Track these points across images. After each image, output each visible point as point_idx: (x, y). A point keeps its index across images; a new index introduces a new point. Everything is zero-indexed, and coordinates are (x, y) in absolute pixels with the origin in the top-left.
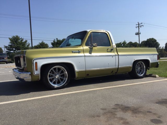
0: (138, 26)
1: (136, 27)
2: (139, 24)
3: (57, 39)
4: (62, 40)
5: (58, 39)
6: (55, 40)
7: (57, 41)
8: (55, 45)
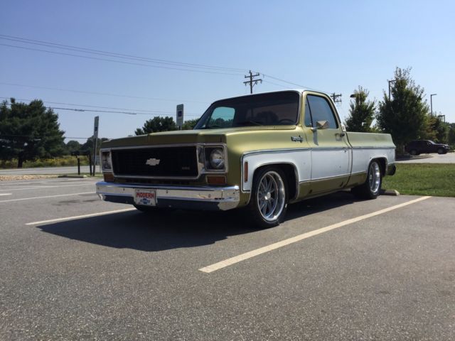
0: (249, 79)
1: (246, 83)
2: (251, 77)
3: (13, 100)
4: (31, 105)
5: (16, 102)
6: (5, 103)
7: (12, 106)
8: (7, 119)
